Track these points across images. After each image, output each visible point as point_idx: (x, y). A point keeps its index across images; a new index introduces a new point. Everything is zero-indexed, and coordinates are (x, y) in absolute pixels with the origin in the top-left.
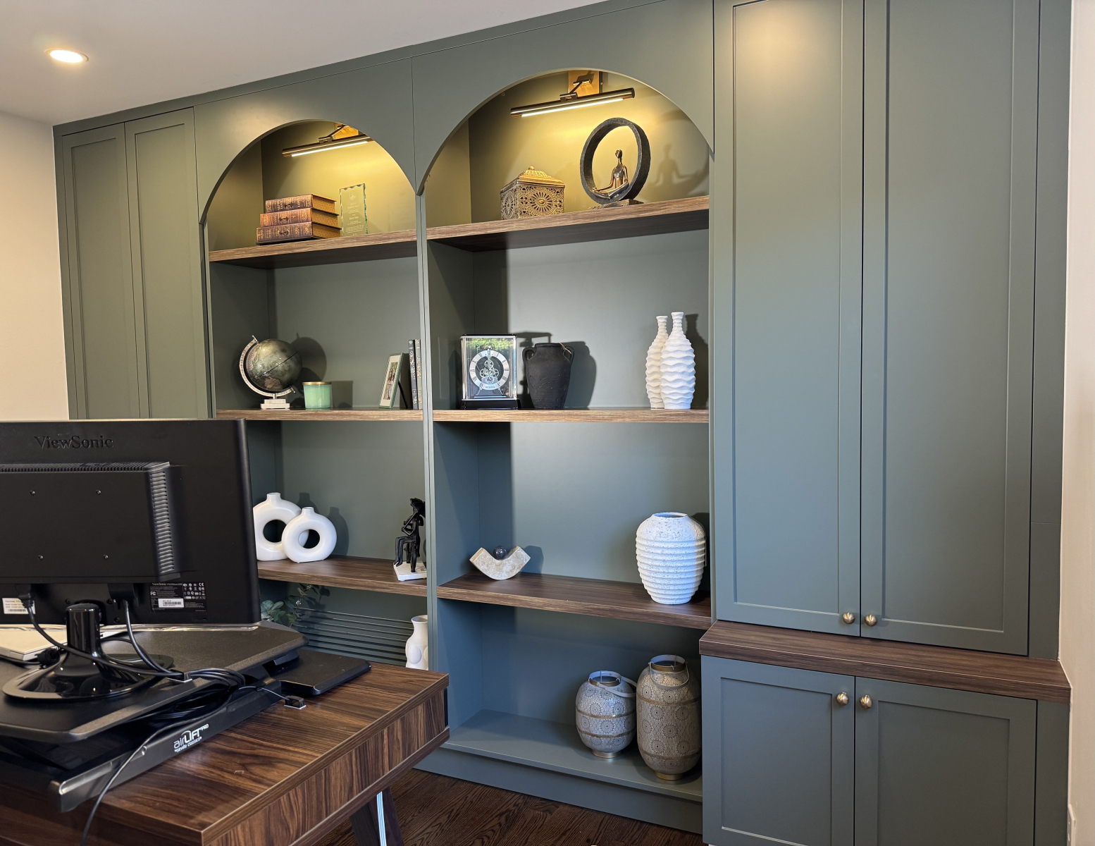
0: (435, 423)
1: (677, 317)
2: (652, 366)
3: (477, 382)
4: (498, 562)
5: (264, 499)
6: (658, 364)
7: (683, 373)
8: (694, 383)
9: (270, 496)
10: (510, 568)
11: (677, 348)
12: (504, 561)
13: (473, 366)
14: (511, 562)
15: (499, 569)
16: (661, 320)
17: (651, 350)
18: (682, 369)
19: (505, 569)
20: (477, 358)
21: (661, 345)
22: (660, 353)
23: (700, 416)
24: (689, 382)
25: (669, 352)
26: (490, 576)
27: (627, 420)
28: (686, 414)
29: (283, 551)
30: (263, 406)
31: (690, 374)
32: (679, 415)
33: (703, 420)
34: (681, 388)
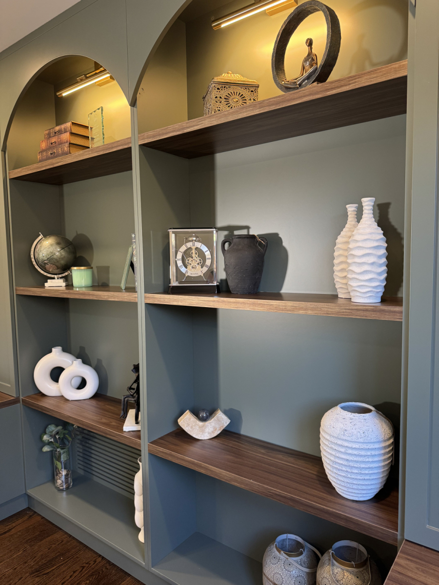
0: (146, 304)
1: (368, 203)
2: (340, 255)
3: (183, 270)
4: (201, 424)
5: (50, 351)
6: (346, 253)
7: (373, 264)
8: (386, 275)
9: (53, 349)
10: (211, 429)
11: (366, 237)
12: (207, 423)
13: (179, 256)
14: (213, 424)
15: (202, 430)
16: (351, 208)
17: (340, 239)
18: (372, 259)
19: (207, 430)
20: (183, 249)
21: (349, 234)
22: (348, 243)
23: (391, 313)
24: (380, 274)
25: (357, 241)
26: (194, 436)
27: (310, 312)
28: (374, 310)
29: (60, 391)
30: (46, 284)
31: (381, 265)
32: (367, 310)
33: (396, 318)
34: (370, 280)
